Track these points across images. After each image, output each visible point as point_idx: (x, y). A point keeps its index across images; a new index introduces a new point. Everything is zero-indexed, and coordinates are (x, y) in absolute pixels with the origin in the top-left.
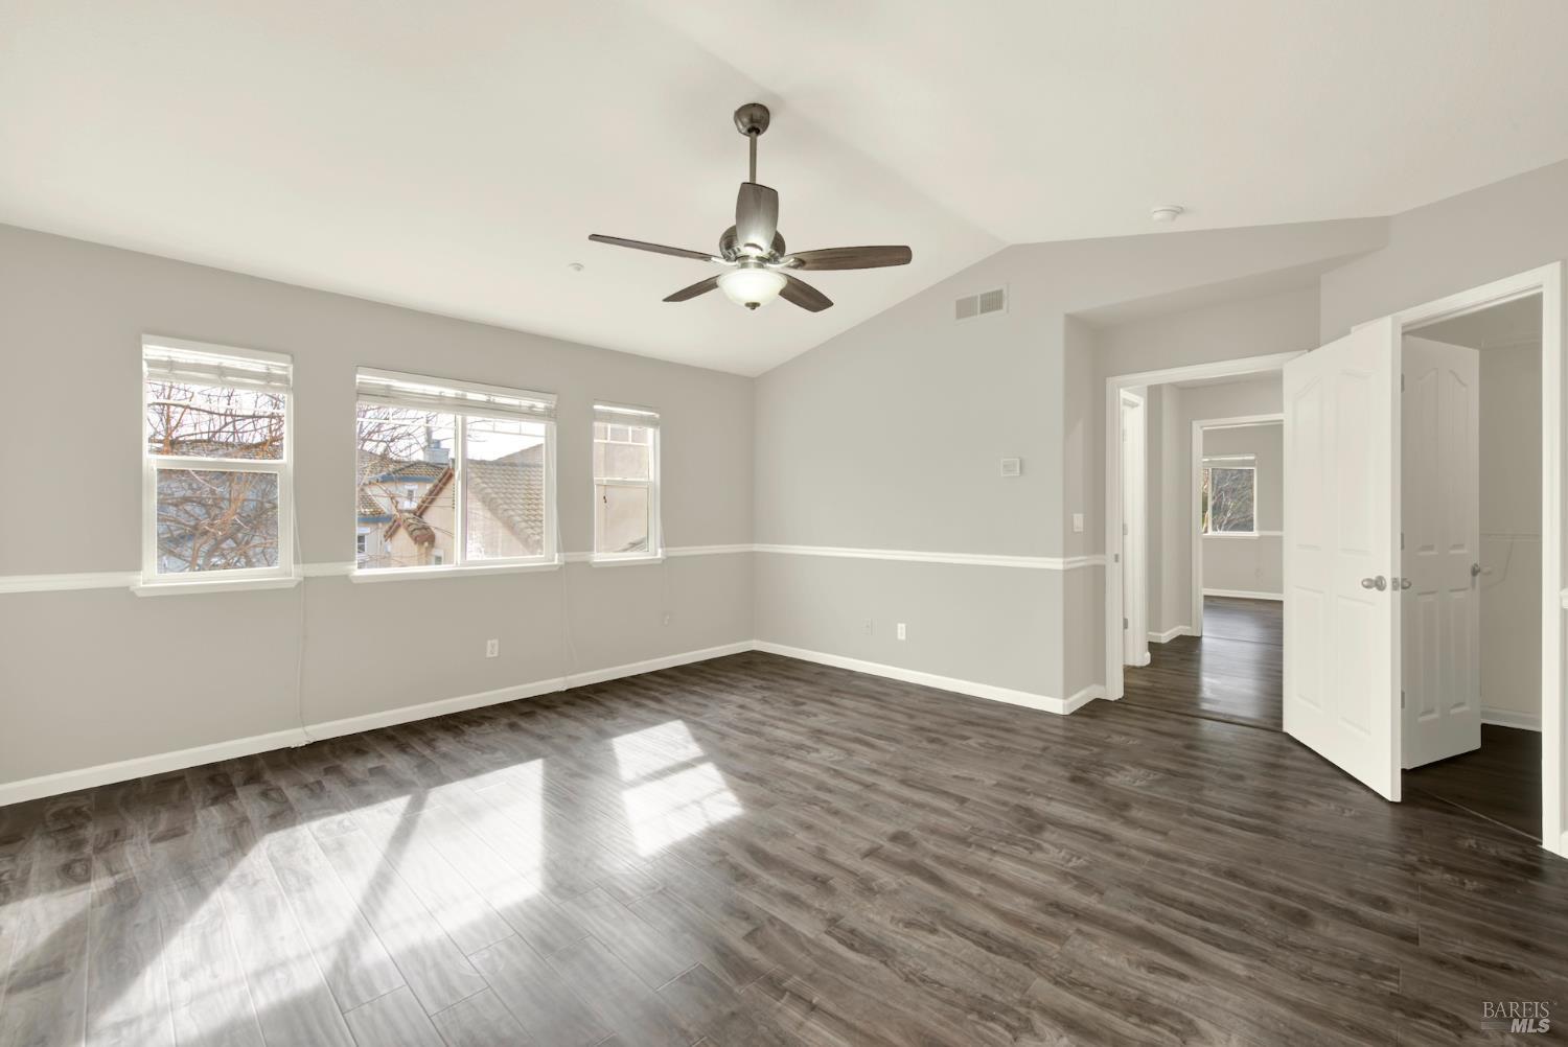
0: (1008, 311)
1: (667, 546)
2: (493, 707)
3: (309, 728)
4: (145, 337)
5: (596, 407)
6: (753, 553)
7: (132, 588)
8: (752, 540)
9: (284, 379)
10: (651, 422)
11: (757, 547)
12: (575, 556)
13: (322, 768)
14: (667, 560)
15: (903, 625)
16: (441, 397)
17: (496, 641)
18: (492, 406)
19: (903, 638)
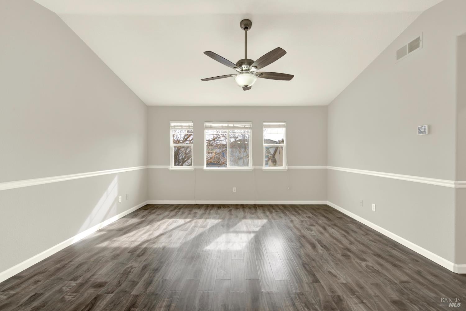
0: (422, 47)
1: (289, 165)
2: (231, 205)
3: (196, 201)
4: (170, 122)
5: (264, 124)
6: (327, 169)
7: (169, 169)
8: (327, 165)
9: (192, 126)
10: (283, 126)
11: (328, 167)
12: (257, 167)
13: (189, 210)
14: (289, 170)
15: (374, 205)
16: (222, 126)
17: (235, 188)
18: (229, 127)
19: (374, 210)
